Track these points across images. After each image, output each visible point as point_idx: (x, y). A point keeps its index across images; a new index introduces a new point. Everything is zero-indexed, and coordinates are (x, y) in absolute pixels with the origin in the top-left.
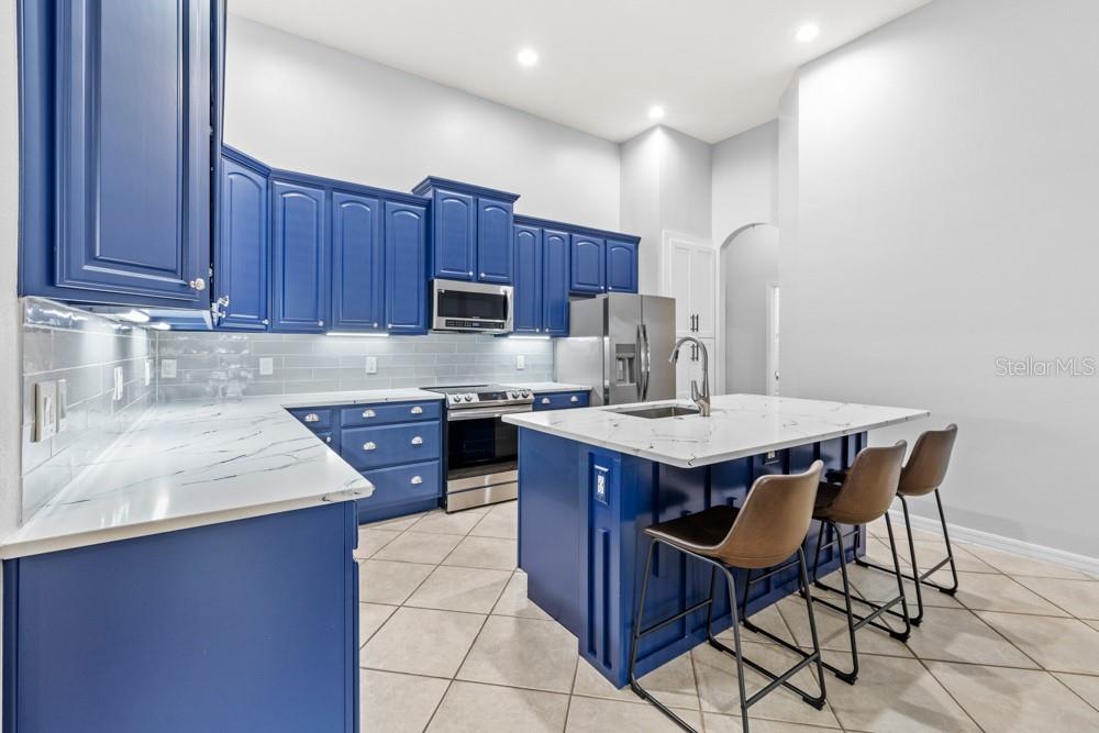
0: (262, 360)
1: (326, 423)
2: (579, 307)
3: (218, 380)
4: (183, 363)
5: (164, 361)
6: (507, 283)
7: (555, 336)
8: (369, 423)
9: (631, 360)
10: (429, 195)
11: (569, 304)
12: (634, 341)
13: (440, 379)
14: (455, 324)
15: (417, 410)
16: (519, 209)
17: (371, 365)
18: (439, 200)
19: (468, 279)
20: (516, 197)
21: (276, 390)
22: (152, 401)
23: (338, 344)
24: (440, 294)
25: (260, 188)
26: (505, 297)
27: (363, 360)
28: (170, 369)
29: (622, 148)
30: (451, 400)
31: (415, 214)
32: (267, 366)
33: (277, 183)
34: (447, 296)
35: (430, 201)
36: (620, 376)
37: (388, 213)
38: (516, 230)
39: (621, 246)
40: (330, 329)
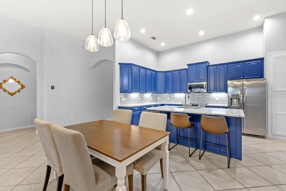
11: (227, 84)
18: (189, 68)
19: (195, 82)
20: (207, 62)
24: (189, 85)
36: (235, 103)
37: (180, 73)
38: (209, 69)
39: (253, 63)
40: (172, 93)
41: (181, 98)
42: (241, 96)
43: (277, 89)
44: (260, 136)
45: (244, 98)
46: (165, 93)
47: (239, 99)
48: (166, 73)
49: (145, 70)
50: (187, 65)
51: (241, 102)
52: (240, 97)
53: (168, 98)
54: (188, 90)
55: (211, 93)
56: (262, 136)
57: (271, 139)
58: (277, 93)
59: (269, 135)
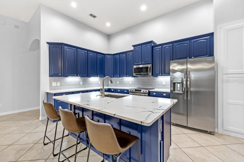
12: (183, 77)
14: (137, 74)
25: (112, 57)
36: (179, 89)
37: (127, 55)
38: (154, 49)
39: (202, 40)
40: (120, 77)
41: (130, 82)
42: (185, 79)
43: (230, 71)
44: (208, 131)
45: (188, 83)
46: (113, 77)
47: (182, 83)
48: (114, 56)
49: (96, 54)
50: (133, 46)
51: (185, 87)
52: (184, 81)
53: (118, 82)
54: (134, 73)
55: (157, 76)
56: (210, 132)
57: (221, 135)
58: (229, 76)
59: (219, 130)
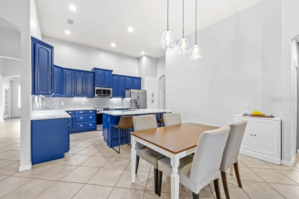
0: (62, 102)
1: (73, 114)
2: (127, 92)
3: (53, 106)
4: (47, 103)
5: (43, 103)
6: (111, 88)
7: (122, 98)
8: (81, 114)
9: (136, 102)
10: (94, 71)
11: (125, 92)
12: (137, 99)
13: (98, 106)
14: (99, 95)
15: (91, 112)
16: (113, 73)
17: (83, 103)
18: (96, 72)
19: (102, 87)
20: (113, 71)
21: (64, 108)
22: (42, 110)
23: (76, 99)
24: (96, 90)
25: (61, 71)
26: (110, 90)
27: (82, 102)
28: (44, 104)
29: (138, 59)
30: (97, 110)
31: (91, 75)
32: (62, 104)
33: (64, 70)
34: (97, 90)
35: (94, 72)
37: (85, 75)
51: (138, 104)
